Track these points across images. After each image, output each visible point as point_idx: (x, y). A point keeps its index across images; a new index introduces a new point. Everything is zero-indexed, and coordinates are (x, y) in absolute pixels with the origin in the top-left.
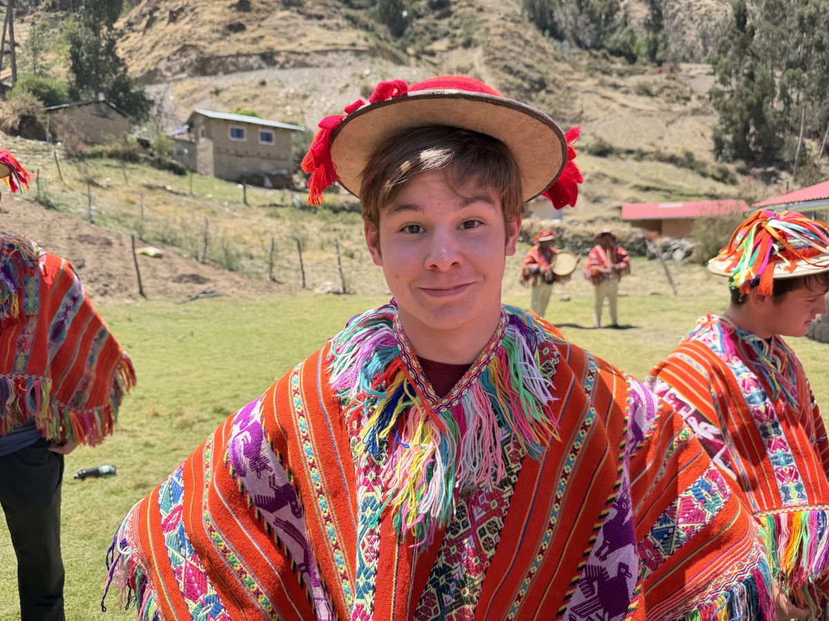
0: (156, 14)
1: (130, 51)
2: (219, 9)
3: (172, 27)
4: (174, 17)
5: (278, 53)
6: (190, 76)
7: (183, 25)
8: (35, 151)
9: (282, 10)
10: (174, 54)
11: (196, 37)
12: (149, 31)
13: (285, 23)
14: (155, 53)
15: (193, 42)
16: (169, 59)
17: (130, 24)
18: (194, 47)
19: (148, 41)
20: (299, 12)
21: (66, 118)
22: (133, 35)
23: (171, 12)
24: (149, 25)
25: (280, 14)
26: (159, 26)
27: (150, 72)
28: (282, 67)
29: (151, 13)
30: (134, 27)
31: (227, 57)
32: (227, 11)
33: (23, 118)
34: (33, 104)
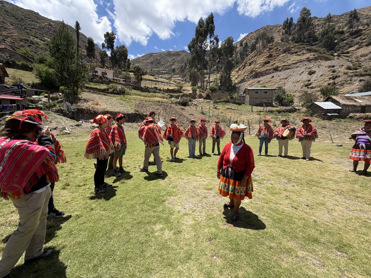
0: (246, 65)
1: (239, 75)
2: (263, 59)
3: (249, 67)
4: (250, 64)
5: (279, 67)
6: (252, 79)
7: (252, 66)
8: (208, 102)
9: (283, 54)
10: (249, 74)
11: (255, 68)
12: (244, 70)
13: (283, 57)
14: (244, 75)
15: (254, 70)
16: (247, 75)
17: (239, 69)
18: (254, 71)
19: (243, 72)
20: (289, 53)
21: (214, 94)
22: (240, 71)
23: (250, 63)
24: (244, 68)
25: (282, 55)
26: (246, 68)
27: (242, 80)
28: (280, 71)
29: (245, 65)
30: (240, 69)
31: (263, 71)
32: (265, 59)
33: (207, 95)
34: (209, 92)
